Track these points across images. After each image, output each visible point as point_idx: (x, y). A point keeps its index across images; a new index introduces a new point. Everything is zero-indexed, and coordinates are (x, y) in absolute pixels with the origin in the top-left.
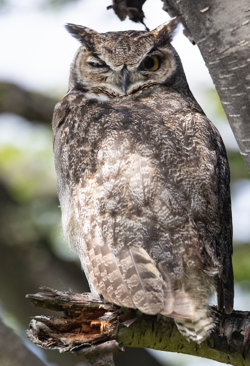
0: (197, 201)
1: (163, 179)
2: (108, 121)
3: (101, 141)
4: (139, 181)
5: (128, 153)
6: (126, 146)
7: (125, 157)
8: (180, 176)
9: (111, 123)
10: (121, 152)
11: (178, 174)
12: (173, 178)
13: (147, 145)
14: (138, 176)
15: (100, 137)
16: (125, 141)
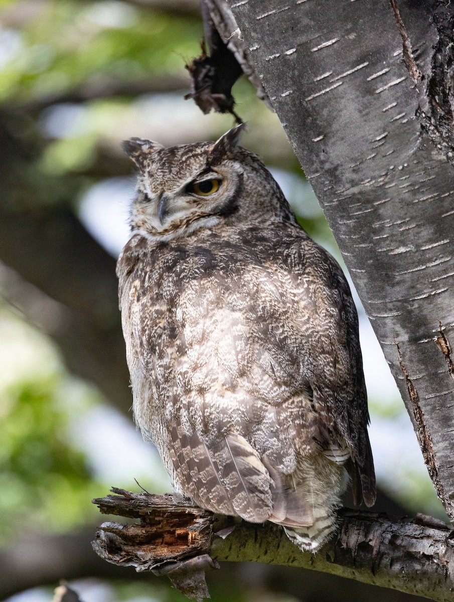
0: (308, 365)
1: (261, 339)
2: (185, 269)
3: (179, 296)
4: (230, 345)
5: (213, 309)
6: (210, 299)
7: (210, 315)
8: (283, 332)
9: (189, 271)
10: (204, 309)
11: (281, 330)
12: (274, 336)
13: (238, 295)
14: (229, 338)
15: (177, 291)
16: (209, 293)
